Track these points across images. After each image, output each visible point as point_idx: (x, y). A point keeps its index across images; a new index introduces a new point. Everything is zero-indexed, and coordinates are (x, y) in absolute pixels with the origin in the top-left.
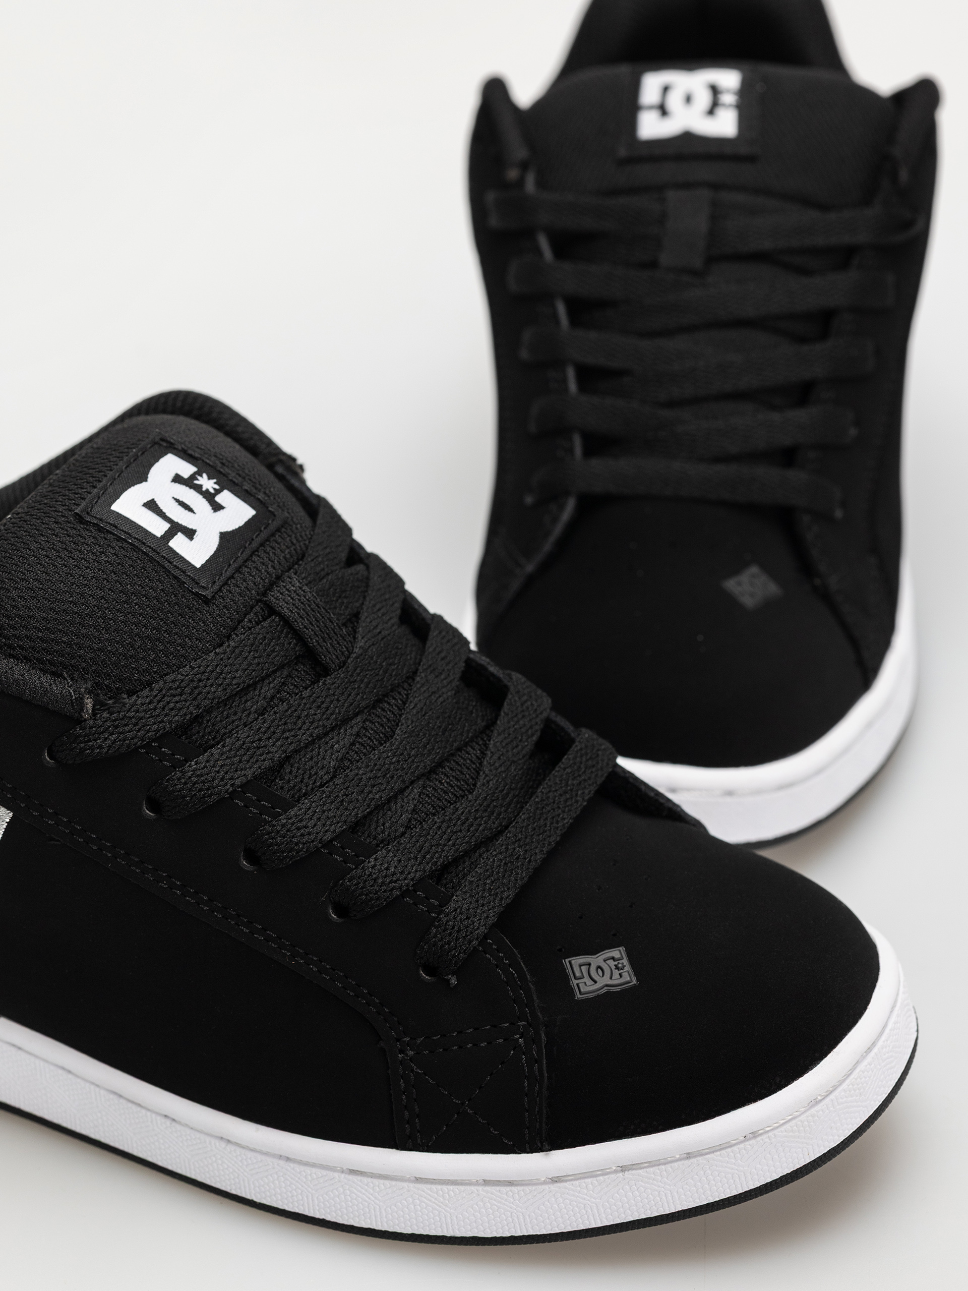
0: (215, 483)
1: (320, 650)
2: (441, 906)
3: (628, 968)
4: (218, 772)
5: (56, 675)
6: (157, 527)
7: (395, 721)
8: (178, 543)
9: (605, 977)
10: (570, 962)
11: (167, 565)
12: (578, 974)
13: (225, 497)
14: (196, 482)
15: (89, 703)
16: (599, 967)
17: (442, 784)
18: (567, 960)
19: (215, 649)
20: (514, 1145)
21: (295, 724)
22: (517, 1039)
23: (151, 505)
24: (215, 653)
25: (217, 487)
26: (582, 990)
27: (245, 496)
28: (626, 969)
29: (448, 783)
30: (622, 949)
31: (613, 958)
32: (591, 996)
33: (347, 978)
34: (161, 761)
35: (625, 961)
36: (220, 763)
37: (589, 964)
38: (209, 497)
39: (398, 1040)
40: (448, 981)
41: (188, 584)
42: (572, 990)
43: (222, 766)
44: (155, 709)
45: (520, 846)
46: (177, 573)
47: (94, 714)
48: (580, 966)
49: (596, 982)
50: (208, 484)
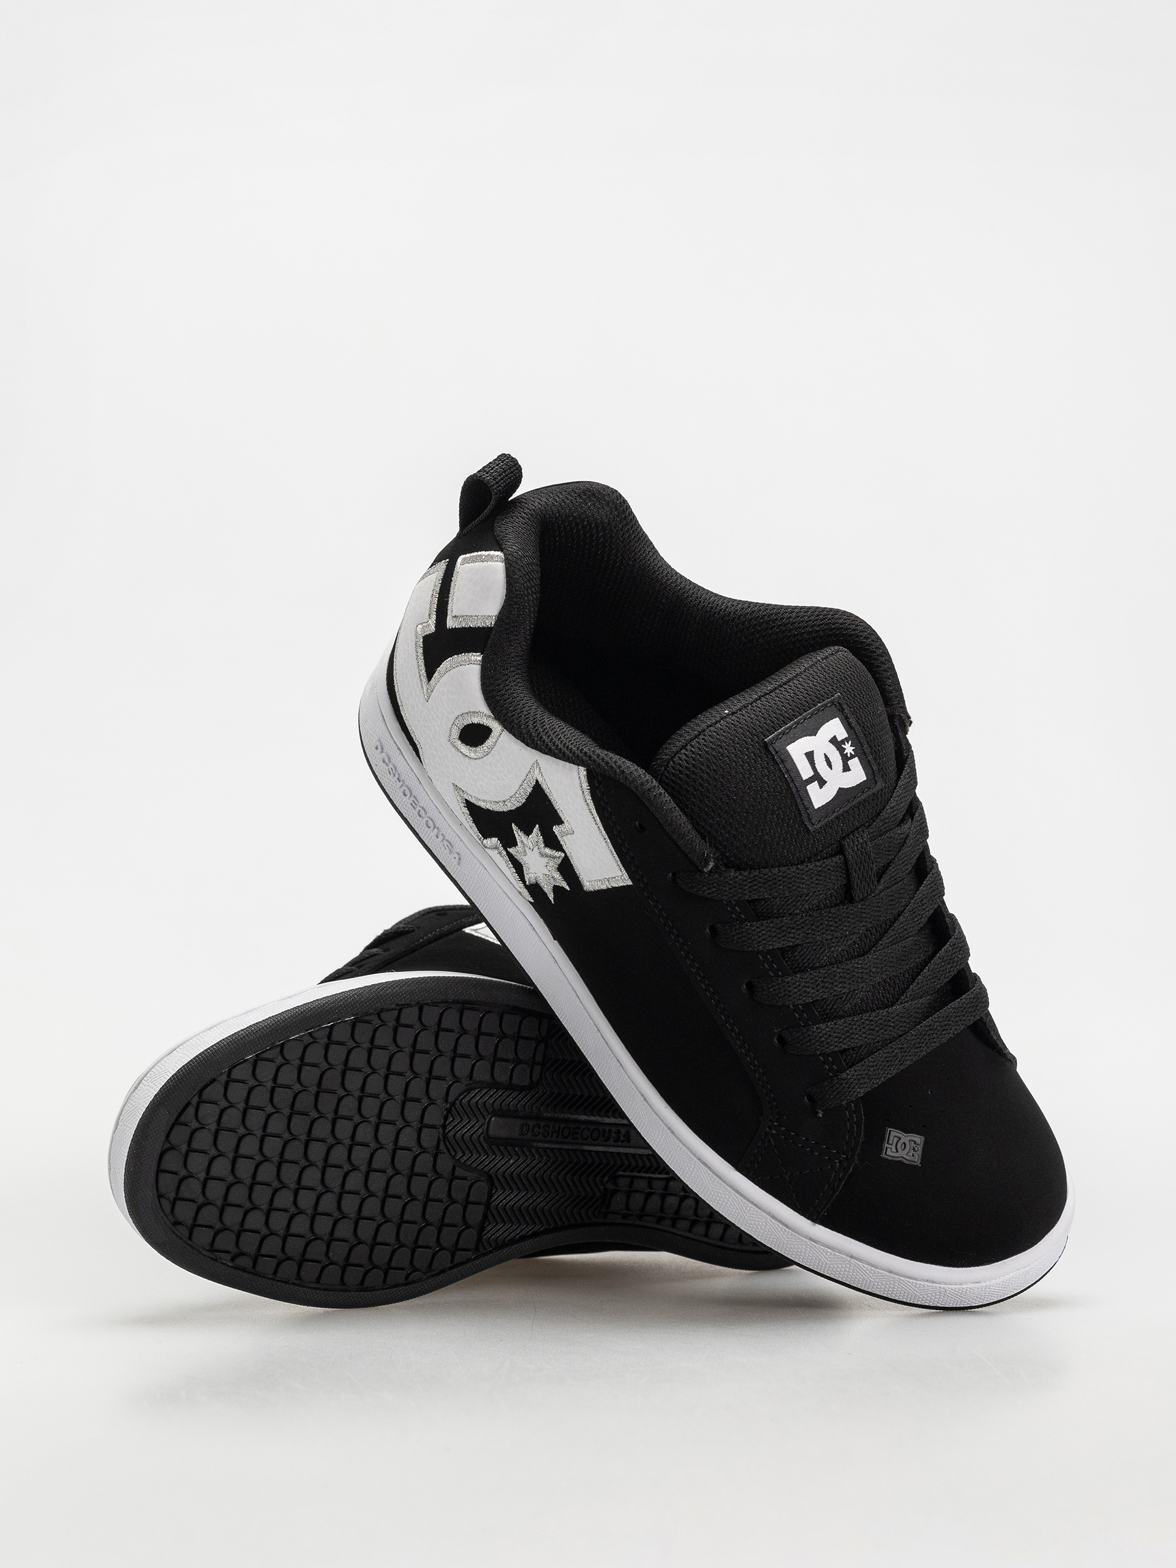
0: (853, 750)
1: (856, 887)
2: (837, 1071)
3: (920, 1152)
4: (760, 937)
5: (703, 837)
6: (806, 772)
7: (873, 943)
8: (813, 789)
9: (904, 1151)
10: (890, 1131)
11: (799, 801)
12: (890, 1142)
13: (855, 763)
14: (843, 746)
15: (711, 865)
16: (904, 1143)
17: (879, 993)
18: (889, 1129)
19: (798, 864)
20: (800, 1209)
21: (818, 927)
22: (836, 1163)
23: (810, 756)
24: (797, 867)
25: (853, 753)
26: (887, 1153)
27: (866, 765)
28: (918, 1152)
29: (882, 994)
30: (923, 1138)
31: (915, 1142)
32: (890, 1158)
33: (763, 1075)
34: (732, 913)
35: (920, 1148)
36: (763, 932)
37: (900, 1139)
38: (845, 759)
39: (771, 1121)
40: (817, 1112)
41: (804, 816)
42: (882, 1149)
43: (763, 934)
44: (745, 885)
45: (901, 1052)
46: (801, 807)
47: (711, 871)
48: (895, 1136)
49: (897, 1152)
50: (849, 749)
